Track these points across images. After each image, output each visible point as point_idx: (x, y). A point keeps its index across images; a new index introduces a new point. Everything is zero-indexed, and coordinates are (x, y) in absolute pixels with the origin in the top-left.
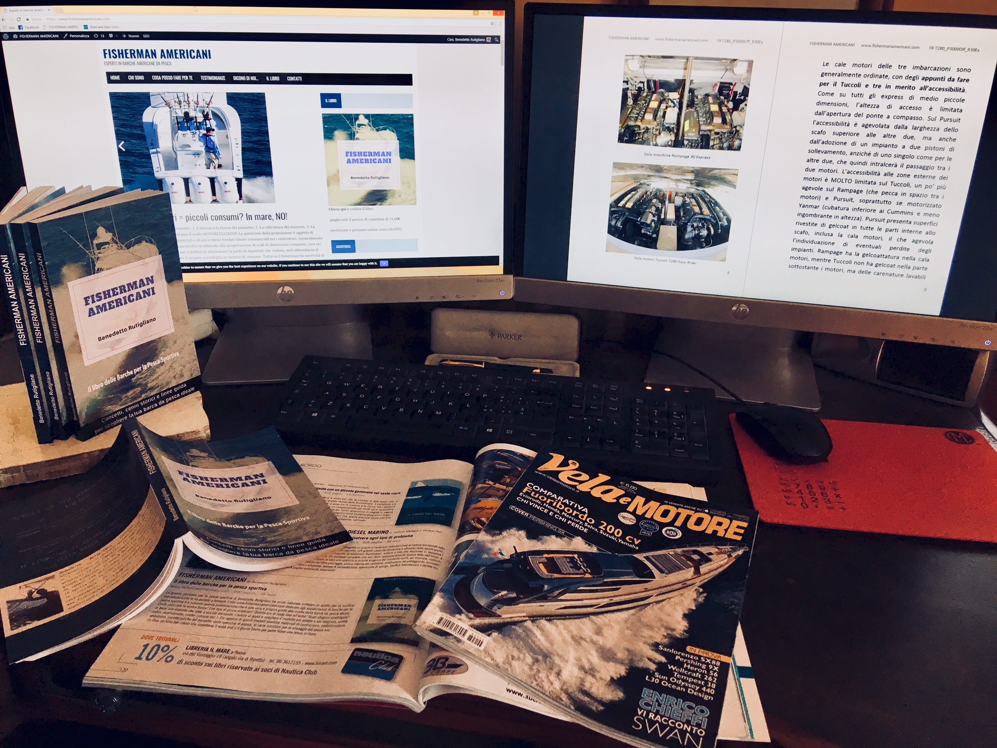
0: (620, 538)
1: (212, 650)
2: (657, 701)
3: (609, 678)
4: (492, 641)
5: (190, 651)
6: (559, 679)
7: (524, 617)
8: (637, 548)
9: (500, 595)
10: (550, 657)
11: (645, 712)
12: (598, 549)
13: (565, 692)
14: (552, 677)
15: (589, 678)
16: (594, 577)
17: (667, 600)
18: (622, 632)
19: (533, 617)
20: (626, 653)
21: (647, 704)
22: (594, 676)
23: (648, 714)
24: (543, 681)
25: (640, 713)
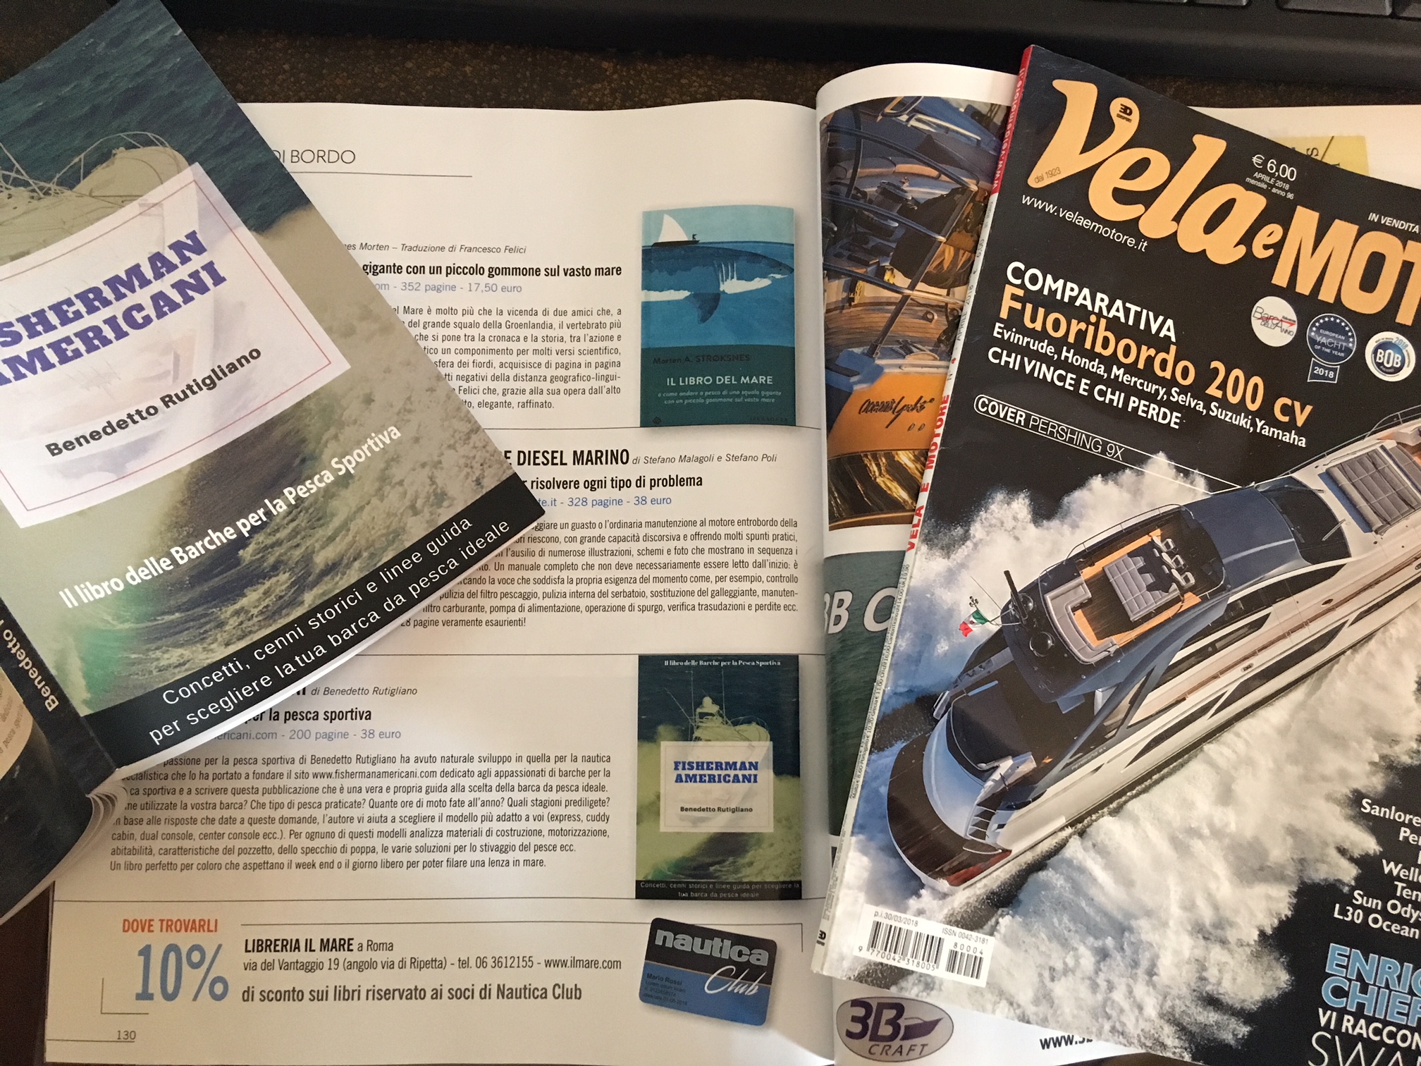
0: (1259, 414)
1: (309, 947)
2: (1360, 978)
3: (1255, 935)
4: (1003, 947)
5: (259, 957)
6: (1154, 986)
7: (1062, 829)
8: (1303, 443)
9: (996, 776)
10: (1131, 930)
11: (1335, 1014)
12: (1212, 485)
13: (1168, 1021)
14: (1140, 990)
15: (1217, 954)
16: (1204, 599)
17: (1379, 634)
18: (1278, 771)
19: (1080, 820)
20: (1290, 840)
21: (1339, 992)
22: (1223, 942)
23: (1340, 1021)
24: (1122, 1011)
25: (1323, 1021)
